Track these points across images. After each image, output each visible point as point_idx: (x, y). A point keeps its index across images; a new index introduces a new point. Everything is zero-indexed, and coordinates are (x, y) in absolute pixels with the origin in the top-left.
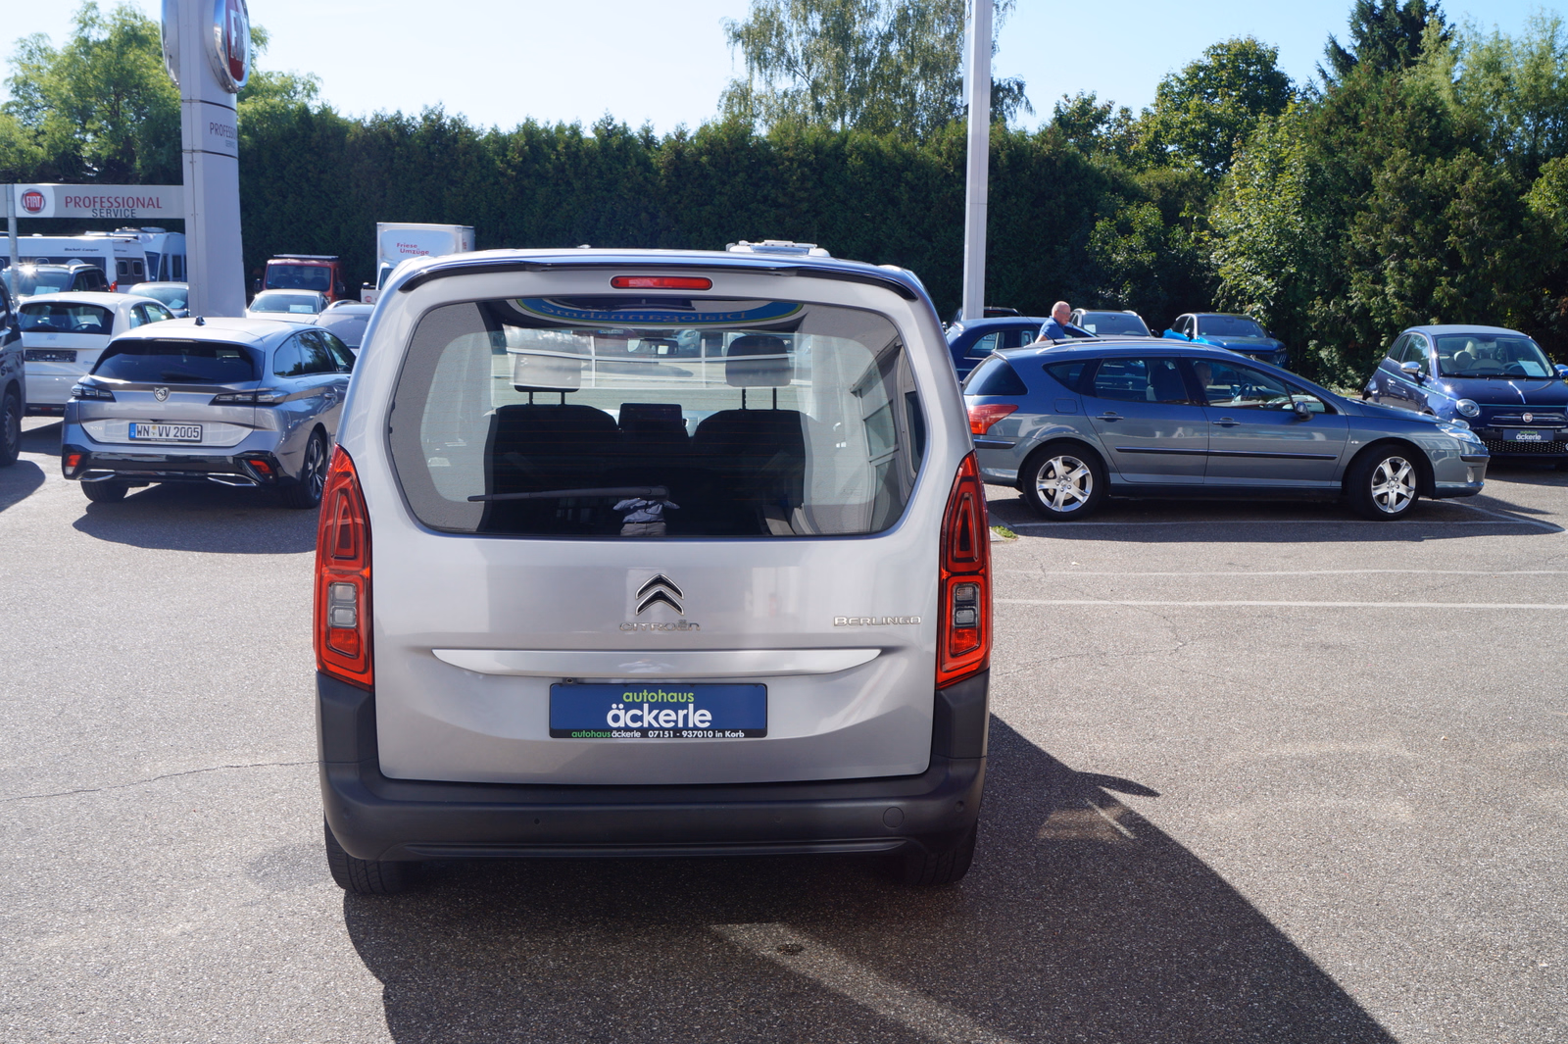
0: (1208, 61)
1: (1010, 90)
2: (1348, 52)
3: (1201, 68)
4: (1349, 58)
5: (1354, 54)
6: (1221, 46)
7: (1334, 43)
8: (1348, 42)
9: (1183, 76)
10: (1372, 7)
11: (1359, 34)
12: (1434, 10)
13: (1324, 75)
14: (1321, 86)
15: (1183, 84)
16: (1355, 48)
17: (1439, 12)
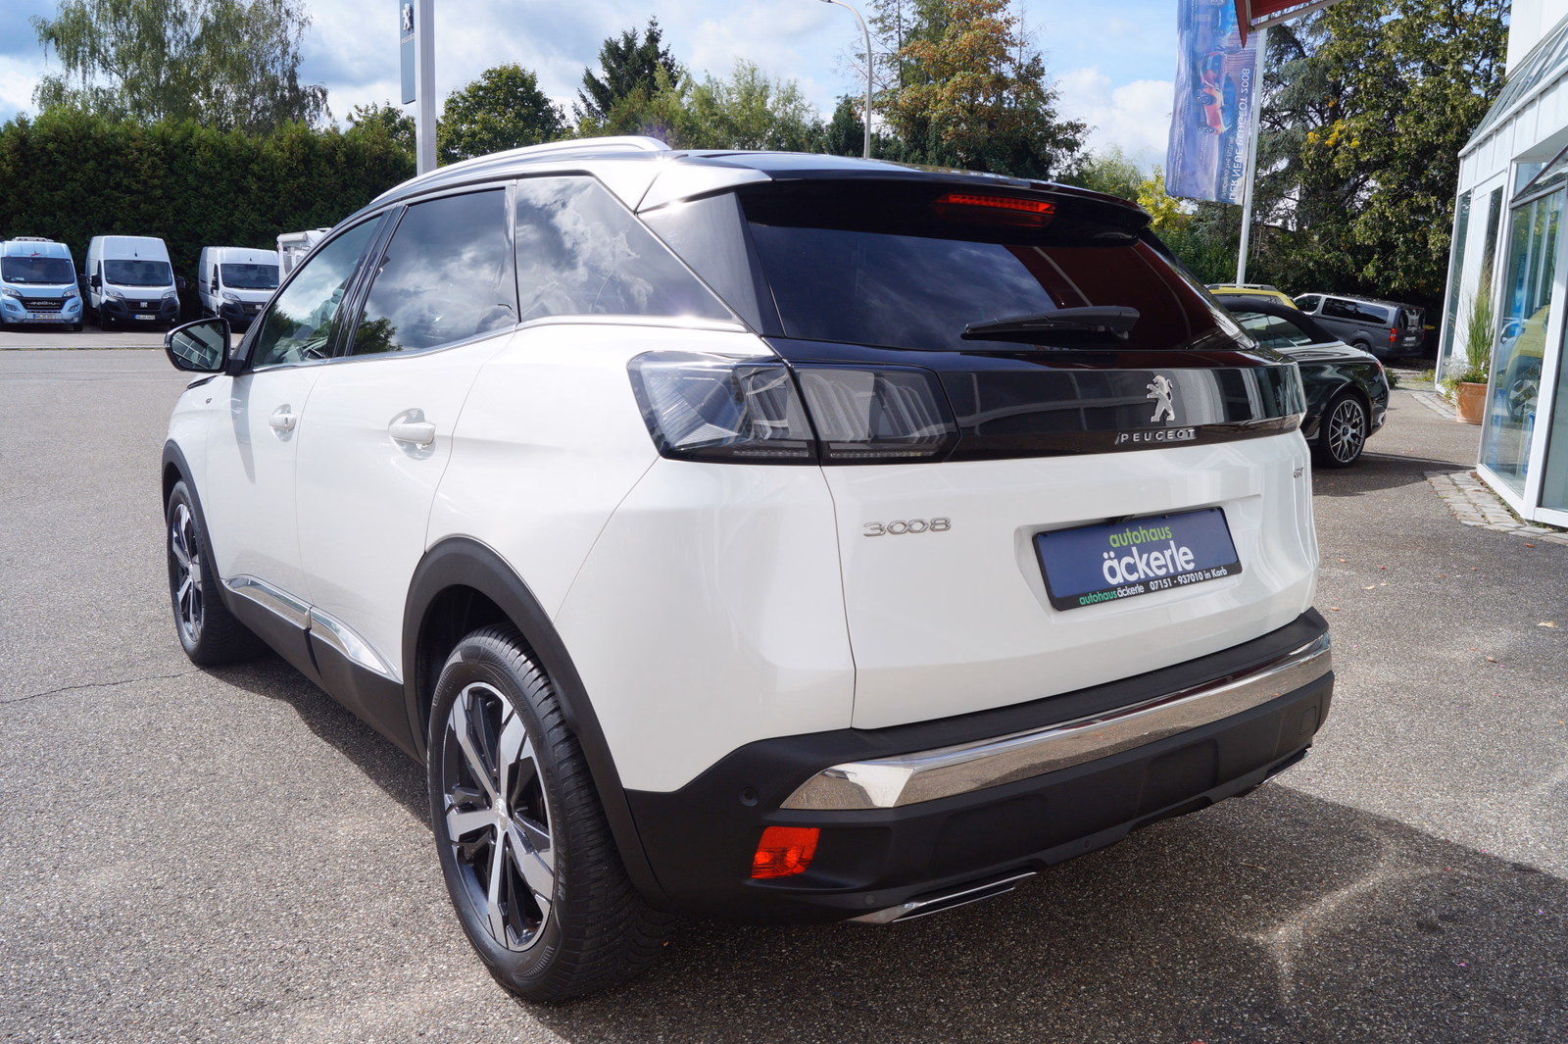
0: (484, 83)
1: (315, 96)
2: (602, 81)
3: (480, 88)
4: (603, 86)
5: (606, 84)
6: (494, 71)
7: (589, 74)
8: (601, 74)
9: (465, 94)
10: (618, 48)
11: (606, 65)
12: (665, 53)
13: (584, 99)
14: (583, 107)
15: (467, 101)
16: (607, 79)
17: (669, 56)
